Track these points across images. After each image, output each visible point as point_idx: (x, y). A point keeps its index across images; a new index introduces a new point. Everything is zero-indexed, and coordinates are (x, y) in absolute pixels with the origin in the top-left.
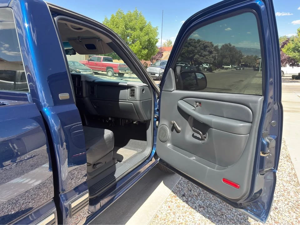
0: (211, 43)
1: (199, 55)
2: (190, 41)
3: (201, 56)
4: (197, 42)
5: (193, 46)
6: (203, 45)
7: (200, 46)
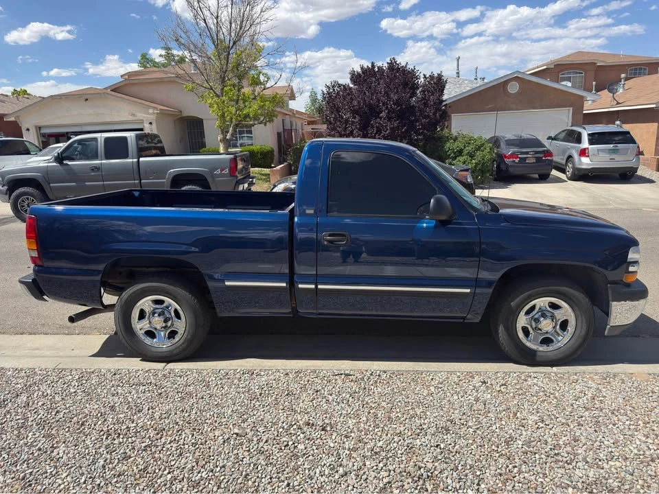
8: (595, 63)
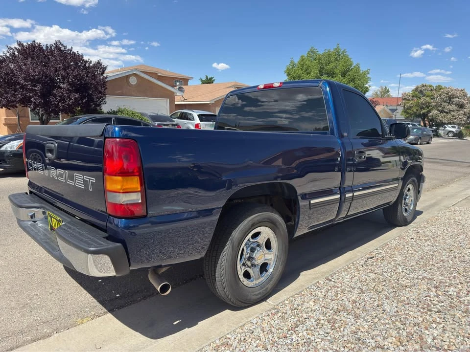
0: (462, 90)
1: (438, 110)
2: (423, 88)
3: (441, 112)
4: (436, 90)
5: (427, 97)
6: (447, 94)
7: (440, 96)
8: (156, 74)
